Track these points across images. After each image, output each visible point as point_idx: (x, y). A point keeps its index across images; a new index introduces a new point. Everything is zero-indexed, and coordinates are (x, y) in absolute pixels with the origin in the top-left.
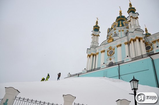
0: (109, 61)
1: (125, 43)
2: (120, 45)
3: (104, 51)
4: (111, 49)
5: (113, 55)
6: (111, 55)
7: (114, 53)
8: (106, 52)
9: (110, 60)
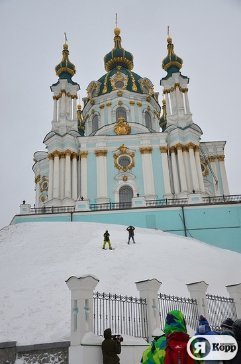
0: (121, 183)
1: (163, 149)
2: (150, 150)
3: (104, 153)
4: (125, 152)
5: (130, 169)
6: (125, 169)
7: (133, 165)
8: (110, 156)
9: (125, 179)
